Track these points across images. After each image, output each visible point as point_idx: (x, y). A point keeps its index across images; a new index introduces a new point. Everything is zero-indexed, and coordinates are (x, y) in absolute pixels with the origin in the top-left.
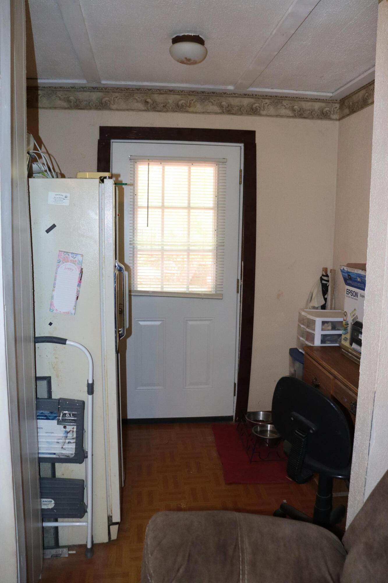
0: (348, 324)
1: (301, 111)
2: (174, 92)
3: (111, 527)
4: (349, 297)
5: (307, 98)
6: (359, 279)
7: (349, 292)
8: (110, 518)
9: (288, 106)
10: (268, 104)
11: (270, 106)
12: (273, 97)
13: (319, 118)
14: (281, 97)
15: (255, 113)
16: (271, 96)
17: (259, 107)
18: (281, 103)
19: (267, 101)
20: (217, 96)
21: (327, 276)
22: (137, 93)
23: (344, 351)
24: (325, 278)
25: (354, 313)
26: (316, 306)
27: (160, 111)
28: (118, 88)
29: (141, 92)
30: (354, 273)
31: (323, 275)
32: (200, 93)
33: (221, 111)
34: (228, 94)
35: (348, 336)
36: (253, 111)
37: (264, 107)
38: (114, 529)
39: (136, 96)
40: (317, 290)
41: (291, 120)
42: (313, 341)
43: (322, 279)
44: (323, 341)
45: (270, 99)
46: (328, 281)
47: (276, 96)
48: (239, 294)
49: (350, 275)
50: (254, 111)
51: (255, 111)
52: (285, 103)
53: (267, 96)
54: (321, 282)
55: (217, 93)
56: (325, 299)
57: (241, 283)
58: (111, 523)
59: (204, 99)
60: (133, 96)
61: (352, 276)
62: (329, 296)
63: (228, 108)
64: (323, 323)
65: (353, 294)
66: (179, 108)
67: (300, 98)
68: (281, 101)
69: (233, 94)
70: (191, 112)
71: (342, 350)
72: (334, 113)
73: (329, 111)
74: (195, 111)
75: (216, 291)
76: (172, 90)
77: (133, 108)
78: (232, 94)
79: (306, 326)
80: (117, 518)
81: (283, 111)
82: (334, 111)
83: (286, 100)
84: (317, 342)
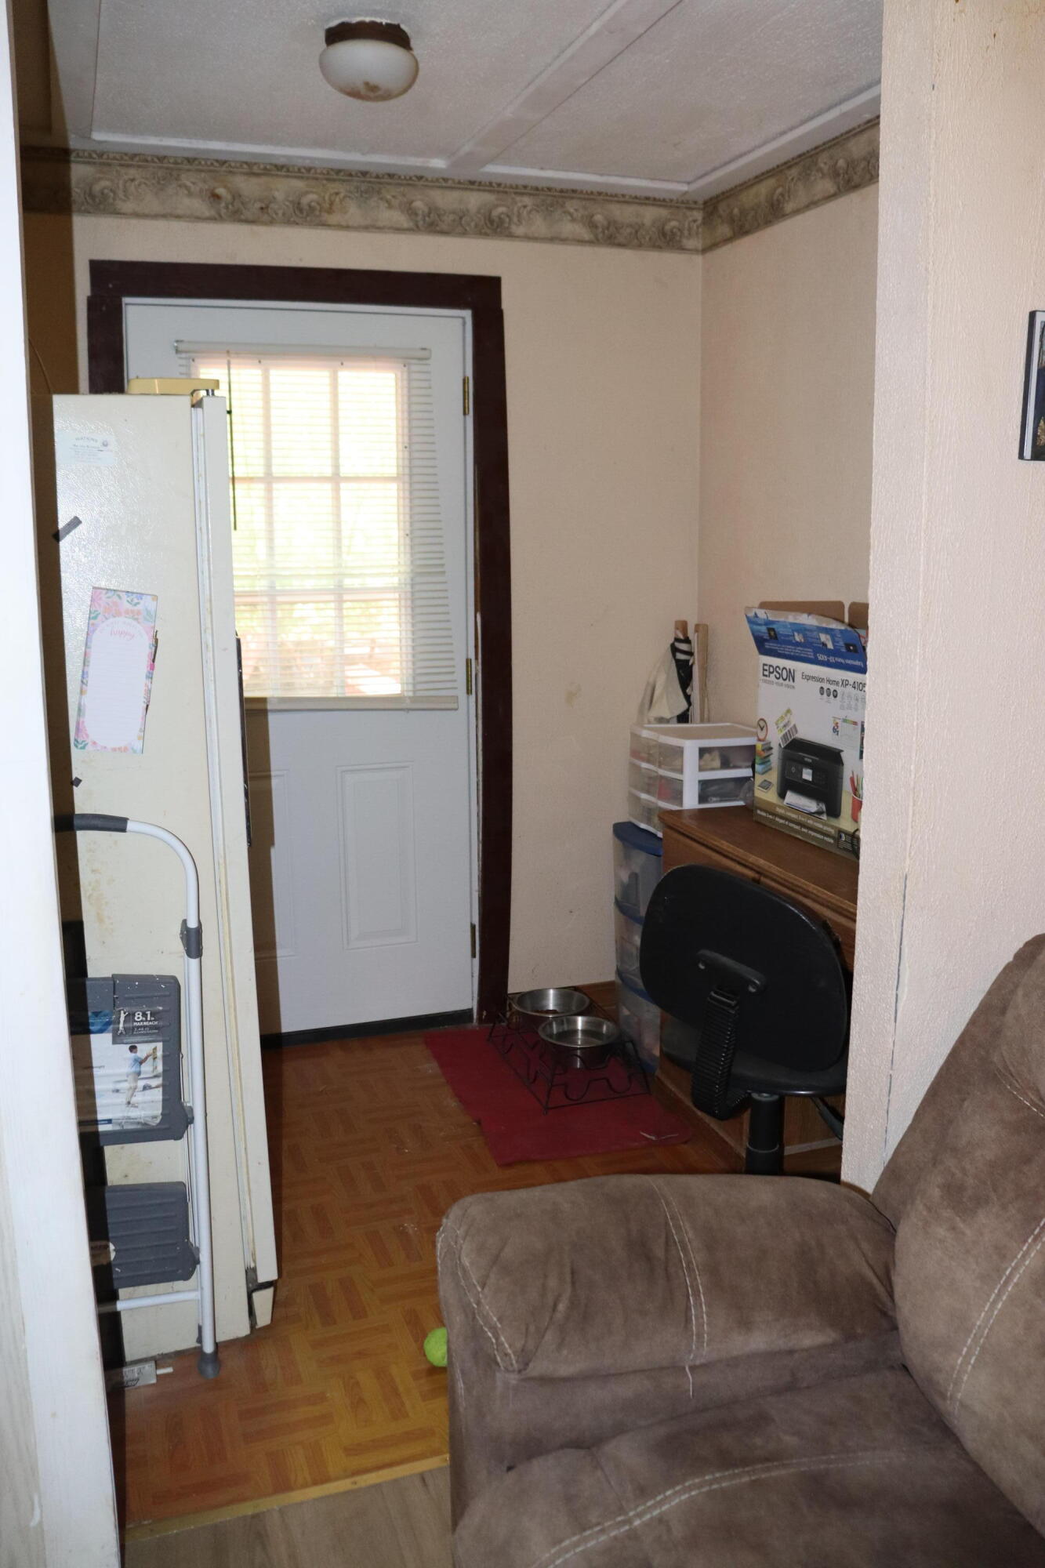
0: (771, 748)
1: (612, 229)
2: (288, 171)
3: (256, 1296)
4: (772, 683)
5: (623, 196)
6: (798, 638)
7: (769, 670)
8: (251, 1273)
9: (580, 215)
10: (529, 208)
11: (534, 212)
12: (543, 189)
13: (655, 246)
14: (562, 191)
15: (499, 230)
16: (537, 189)
17: (508, 216)
18: (563, 206)
19: (527, 200)
20: (401, 185)
21: (687, 641)
22: (189, 170)
23: (764, 814)
24: (683, 647)
25: (786, 721)
26: (667, 715)
27: (252, 222)
28: (135, 155)
29: (200, 167)
30: (784, 624)
31: (677, 640)
32: (357, 176)
33: (411, 225)
34: (427, 180)
35: (774, 777)
36: (494, 227)
37: (519, 215)
38: (264, 1300)
39: (186, 179)
40: (666, 678)
41: (588, 250)
42: (678, 796)
43: (674, 650)
44: (702, 798)
45: (536, 195)
46: (691, 654)
47: (549, 189)
48: (473, 698)
49: (773, 630)
50: (495, 225)
51: (498, 227)
52: (571, 206)
53: (525, 187)
54: (674, 656)
55: (400, 177)
56: (688, 698)
57: (477, 668)
58: (254, 1286)
59: (366, 193)
60: (177, 179)
61: (780, 630)
62: (695, 691)
63: (429, 217)
64: (703, 752)
65: (781, 675)
66: (303, 215)
67: (607, 194)
68: (560, 200)
69: (441, 180)
70: (334, 226)
71: (759, 812)
72: (690, 234)
73: (679, 230)
74: (344, 224)
75: (414, 691)
76: (283, 167)
77: (179, 212)
78: (437, 180)
79: (657, 764)
80: (268, 1271)
81: (568, 228)
82: (690, 229)
83: (572, 198)
84: (690, 800)
